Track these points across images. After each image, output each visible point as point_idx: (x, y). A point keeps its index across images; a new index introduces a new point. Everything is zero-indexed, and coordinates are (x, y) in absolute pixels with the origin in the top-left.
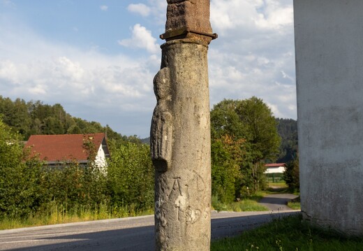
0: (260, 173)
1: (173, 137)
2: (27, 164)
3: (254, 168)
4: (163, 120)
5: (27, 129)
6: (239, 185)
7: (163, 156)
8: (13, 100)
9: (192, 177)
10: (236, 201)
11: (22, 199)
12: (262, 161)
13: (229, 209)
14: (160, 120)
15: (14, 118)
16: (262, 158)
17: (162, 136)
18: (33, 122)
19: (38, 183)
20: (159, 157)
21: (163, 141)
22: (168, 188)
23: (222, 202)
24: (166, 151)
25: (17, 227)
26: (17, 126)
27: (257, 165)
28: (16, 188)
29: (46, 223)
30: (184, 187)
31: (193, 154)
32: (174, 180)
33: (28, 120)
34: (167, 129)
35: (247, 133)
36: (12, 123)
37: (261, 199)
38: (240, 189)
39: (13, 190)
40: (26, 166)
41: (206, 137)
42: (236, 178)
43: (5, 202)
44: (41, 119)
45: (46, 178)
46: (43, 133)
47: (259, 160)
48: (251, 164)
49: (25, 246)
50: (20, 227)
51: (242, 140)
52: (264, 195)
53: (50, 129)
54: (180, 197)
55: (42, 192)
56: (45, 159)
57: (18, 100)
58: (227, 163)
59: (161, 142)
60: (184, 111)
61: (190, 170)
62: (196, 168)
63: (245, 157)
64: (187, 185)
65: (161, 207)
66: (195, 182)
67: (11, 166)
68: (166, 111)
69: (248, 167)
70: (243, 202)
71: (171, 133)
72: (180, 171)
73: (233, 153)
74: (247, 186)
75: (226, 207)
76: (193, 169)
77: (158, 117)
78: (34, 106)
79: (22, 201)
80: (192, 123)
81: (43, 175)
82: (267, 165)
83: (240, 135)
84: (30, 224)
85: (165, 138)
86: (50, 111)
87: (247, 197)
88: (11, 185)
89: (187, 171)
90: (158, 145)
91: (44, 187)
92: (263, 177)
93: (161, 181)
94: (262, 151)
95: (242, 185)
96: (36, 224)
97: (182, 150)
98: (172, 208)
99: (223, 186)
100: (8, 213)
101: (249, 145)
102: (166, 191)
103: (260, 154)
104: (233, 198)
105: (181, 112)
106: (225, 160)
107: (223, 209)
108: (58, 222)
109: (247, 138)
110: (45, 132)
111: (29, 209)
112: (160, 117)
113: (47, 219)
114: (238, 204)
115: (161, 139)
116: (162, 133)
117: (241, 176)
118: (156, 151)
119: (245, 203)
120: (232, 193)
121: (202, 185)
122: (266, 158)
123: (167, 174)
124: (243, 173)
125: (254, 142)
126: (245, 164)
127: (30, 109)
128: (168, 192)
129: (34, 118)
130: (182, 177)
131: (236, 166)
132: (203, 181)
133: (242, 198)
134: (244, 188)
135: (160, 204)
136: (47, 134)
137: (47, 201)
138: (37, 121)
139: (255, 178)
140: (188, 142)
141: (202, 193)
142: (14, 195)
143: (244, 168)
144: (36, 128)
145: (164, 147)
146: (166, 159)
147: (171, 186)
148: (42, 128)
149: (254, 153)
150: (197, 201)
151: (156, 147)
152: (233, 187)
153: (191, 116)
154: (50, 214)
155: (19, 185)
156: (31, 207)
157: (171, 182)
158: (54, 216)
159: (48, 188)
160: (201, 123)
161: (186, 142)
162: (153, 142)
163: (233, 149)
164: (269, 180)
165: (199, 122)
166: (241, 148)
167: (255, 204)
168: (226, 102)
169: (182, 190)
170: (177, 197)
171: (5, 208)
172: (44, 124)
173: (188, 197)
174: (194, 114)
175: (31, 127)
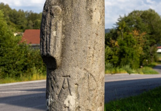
0: (154, 52)
1: (63, 33)
2: (20, 46)
3: (151, 49)
4: (52, 15)
5: (25, 26)
6: (142, 59)
7: (51, 53)
8: (17, 10)
9: (82, 76)
10: (140, 67)
11: (17, 66)
12: (155, 45)
13: (136, 72)
14: (49, 15)
15: (18, 20)
16: (156, 44)
17: (50, 31)
18: (28, 22)
19: (26, 57)
20: (48, 54)
21: (52, 37)
22: (58, 87)
23: (132, 69)
24: (55, 47)
25: (13, 82)
26: (20, 25)
27: (152, 47)
28: (14, 59)
29: (30, 80)
30: (73, 86)
31: (84, 51)
32: (63, 78)
33: (26, 22)
34: (56, 24)
35: (147, 29)
36: (17, 23)
37: (154, 67)
38: (142, 61)
39: (12, 61)
40: (19, 47)
41: (99, 33)
42: (140, 55)
43: (7, 67)
44: (33, 21)
45: (31, 54)
46: (34, 29)
47: (154, 45)
48: (149, 47)
49: (12, 95)
50: (15, 82)
51: (144, 33)
52: (156, 64)
53: (38, 26)
54: (69, 96)
55: (28, 62)
56: (30, 43)
57: (20, 10)
58: (135, 46)
59: (50, 38)
60: (75, 5)
61: (81, 68)
62: (88, 66)
63: (145, 42)
64: (77, 84)
65: (50, 106)
66: (86, 81)
67: (11, 47)
68: (55, 4)
69: (147, 48)
70: (144, 68)
71: (60, 29)
72: (70, 69)
73: (139, 41)
74: (147, 59)
75: (134, 71)
76: (84, 66)
77: (47, 11)
78: (29, 13)
79: (17, 67)
80: (83, 18)
81: (29, 52)
82: (158, 47)
83: (143, 30)
84: (21, 80)
85: (54, 33)
86: (37, 16)
87: (146, 65)
88: (11, 58)
89: (78, 69)
90: (47, 41)
91: (29, 59)
92: (156, 54)
93: (51, 79)
94: (155, 39)
95: (144, 59)
96: (24, 80)
97: (72, 47)
98: (62, 108)
99: (133, 60)
100: (9, 74)
101: (148, 36)
102: (56, 89)
103: (154, 41)
104: (138, 66)
105: (72, 6)
106: (134, 44)
107: (133, 73)
108: (37, 79)
109: (147, 32)
110: (35, 28)
111: (20, 72)
112: (49, 11)
113: (31, 77)
114: (141, 70)
115: (50, 35)
116: (50, 28)
117: (143, 54)
118: (45, 47)
119: (145, 69)
120: (138, 63)
121: (94, 84)
122: (158, 43)
123: (56, 72)
124: (144, 52)
125: (151, 34)
126: (145, 47)
127: (27, 15)
128: (57, 91)
129: (29, 20)
130: (72, 76)
131: (140, 48)
132: (94, 79)
133: (144, 66)
134: (145, 60)
135: (49, 103)
136: (36, 29)
137: (31, 67)
138: (31, 22)
139: (151, 55)
140: (79, 38)
141: (93, 92)
142: (12, 63)
143: (145, 49)
144: (30, 26)
145: (52, 43)
146: (55, 56)
147: (60, 84)
148: (33, 26)
149: (151, 40)
150: (88, 101)
151: (45, 43)
152: (138, 60)
153: (82, 10)
154: (32, 75)
155: (15, 57)
156: (22, 70)
157: (60, 81)
158: (35, 76)
159: (32, 60)
160: (94, 18)
161: (77, 38)
162: (42, 37)
163: (139, 38)
164: (159, 56)
165: (91, 17)
166: (144, 38)
167: (151, 69)
168: (135, 12)
169: (71, 89)
170: (66, 97)
171: (7, 71)
172: (34, 24)
173: (78, 96)
174: (86, 8)
175: (27, 25)
